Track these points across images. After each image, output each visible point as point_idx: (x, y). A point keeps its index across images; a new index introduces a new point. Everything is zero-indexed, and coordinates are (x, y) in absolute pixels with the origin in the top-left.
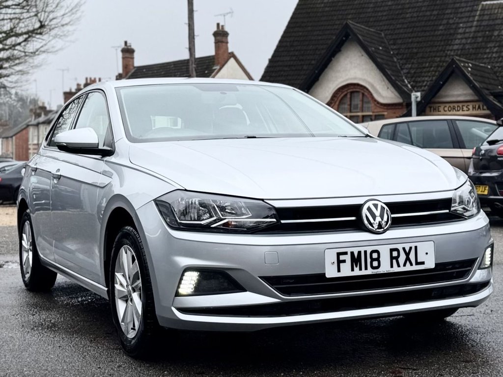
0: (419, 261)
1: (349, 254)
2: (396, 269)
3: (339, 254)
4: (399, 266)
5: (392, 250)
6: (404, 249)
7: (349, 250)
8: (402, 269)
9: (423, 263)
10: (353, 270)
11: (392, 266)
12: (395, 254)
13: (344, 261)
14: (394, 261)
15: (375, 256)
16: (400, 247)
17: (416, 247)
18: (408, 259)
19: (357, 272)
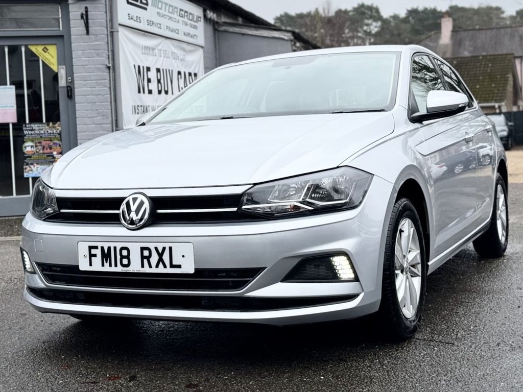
0: (174, 263)
1: (100, 248)
2: (147, 269)
3: (91, 248)
4: (150, 266)
5: (142, 249)
6: (156, 249)
7: (99, 245)
8: (154, 270)
9: (179, 266)
10: (103, 265)
11: (143, 266)
12: (146, 253)
13: (95, 255)
14: (145, 261)
15: (125, 253)
16: (152, 246)
17: (170, 248)
18: (161, 260)
19: (107, 268)
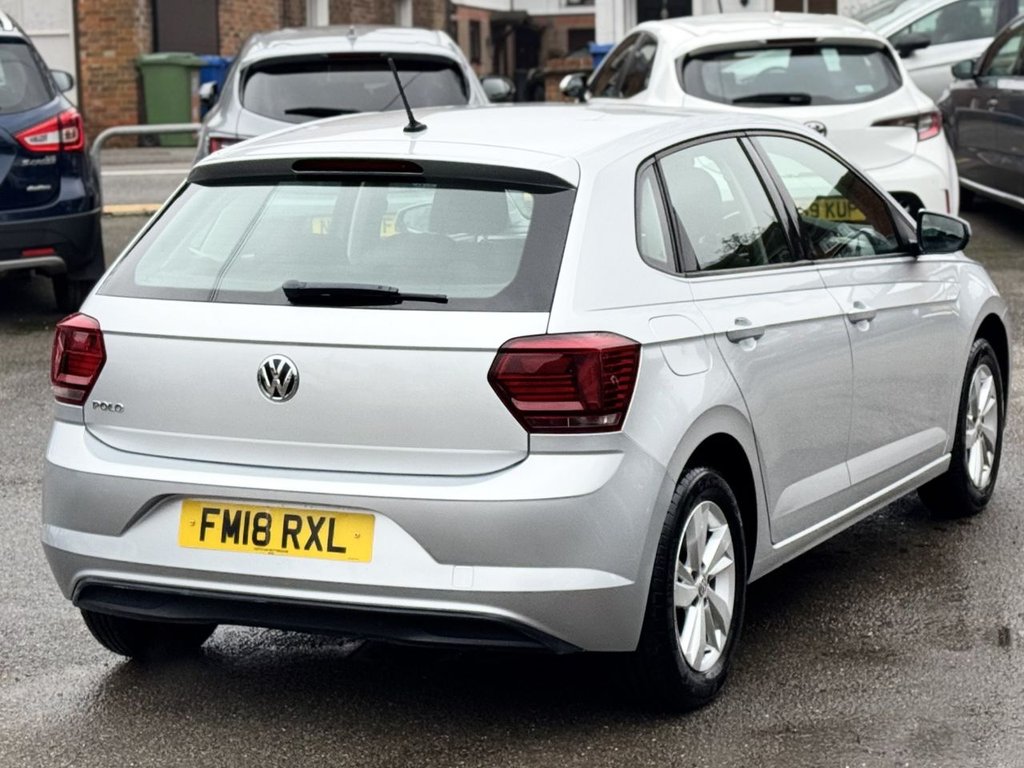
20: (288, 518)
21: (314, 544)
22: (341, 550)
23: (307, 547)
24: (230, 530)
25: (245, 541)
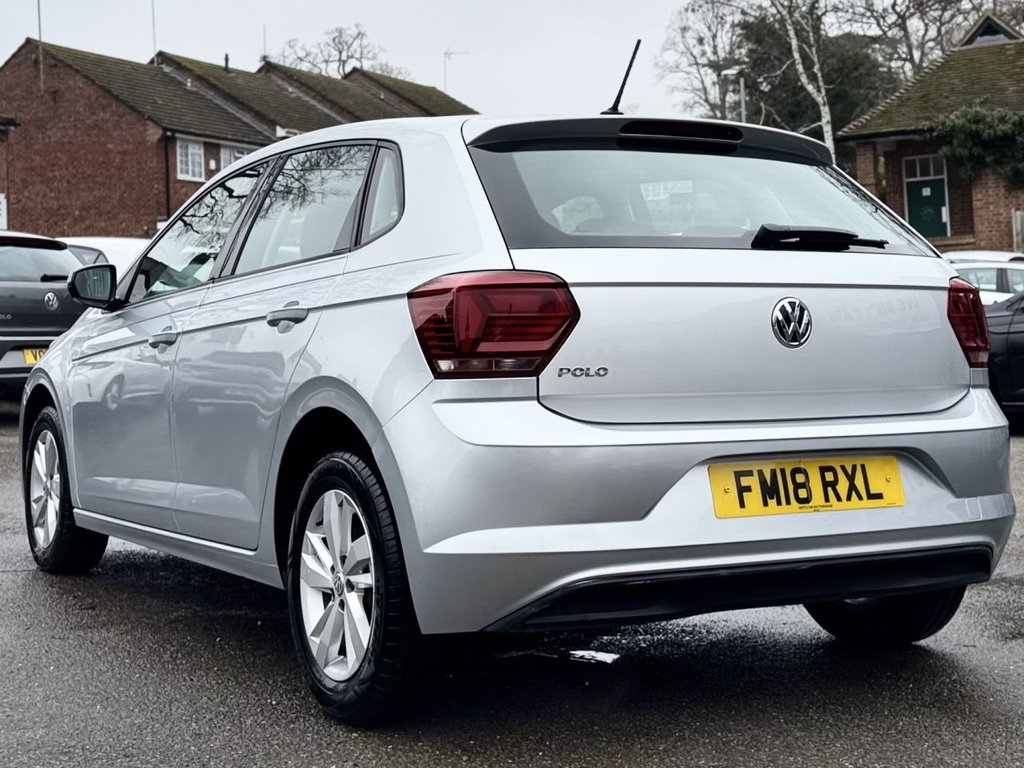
20: (823, 470)
21: (854, 494)
22: (879, 496)
23: (849, 498)
24: (769, 492)
25: (788, 502)
